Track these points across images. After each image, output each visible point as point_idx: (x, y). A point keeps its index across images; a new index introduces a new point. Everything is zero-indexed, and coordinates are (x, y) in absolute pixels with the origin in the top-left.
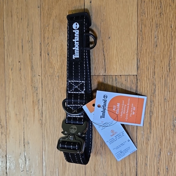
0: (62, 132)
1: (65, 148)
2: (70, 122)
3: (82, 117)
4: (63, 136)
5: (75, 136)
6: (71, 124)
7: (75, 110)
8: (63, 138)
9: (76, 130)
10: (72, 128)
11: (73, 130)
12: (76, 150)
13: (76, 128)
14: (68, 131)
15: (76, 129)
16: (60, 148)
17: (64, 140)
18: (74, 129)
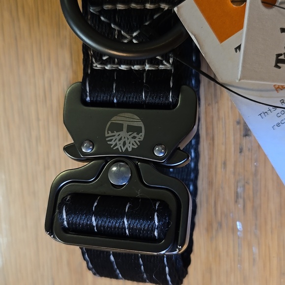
0: (68, 149)
1: (88, 231)
2: (102, 97)
3: (166, 66)
4: (74, 165)
5: (137, 166)
6: (110, 104)
7: (130, 32)
8: (72, 177)
9: (141, 136)
10: (118, 128)
11: (124, 133)
12: (153, 239)
13: (141, 124)
14: (97, 140)
15: (138, 130)
16: (65, 230)
17: (80, 188)
18: (131, 129)
